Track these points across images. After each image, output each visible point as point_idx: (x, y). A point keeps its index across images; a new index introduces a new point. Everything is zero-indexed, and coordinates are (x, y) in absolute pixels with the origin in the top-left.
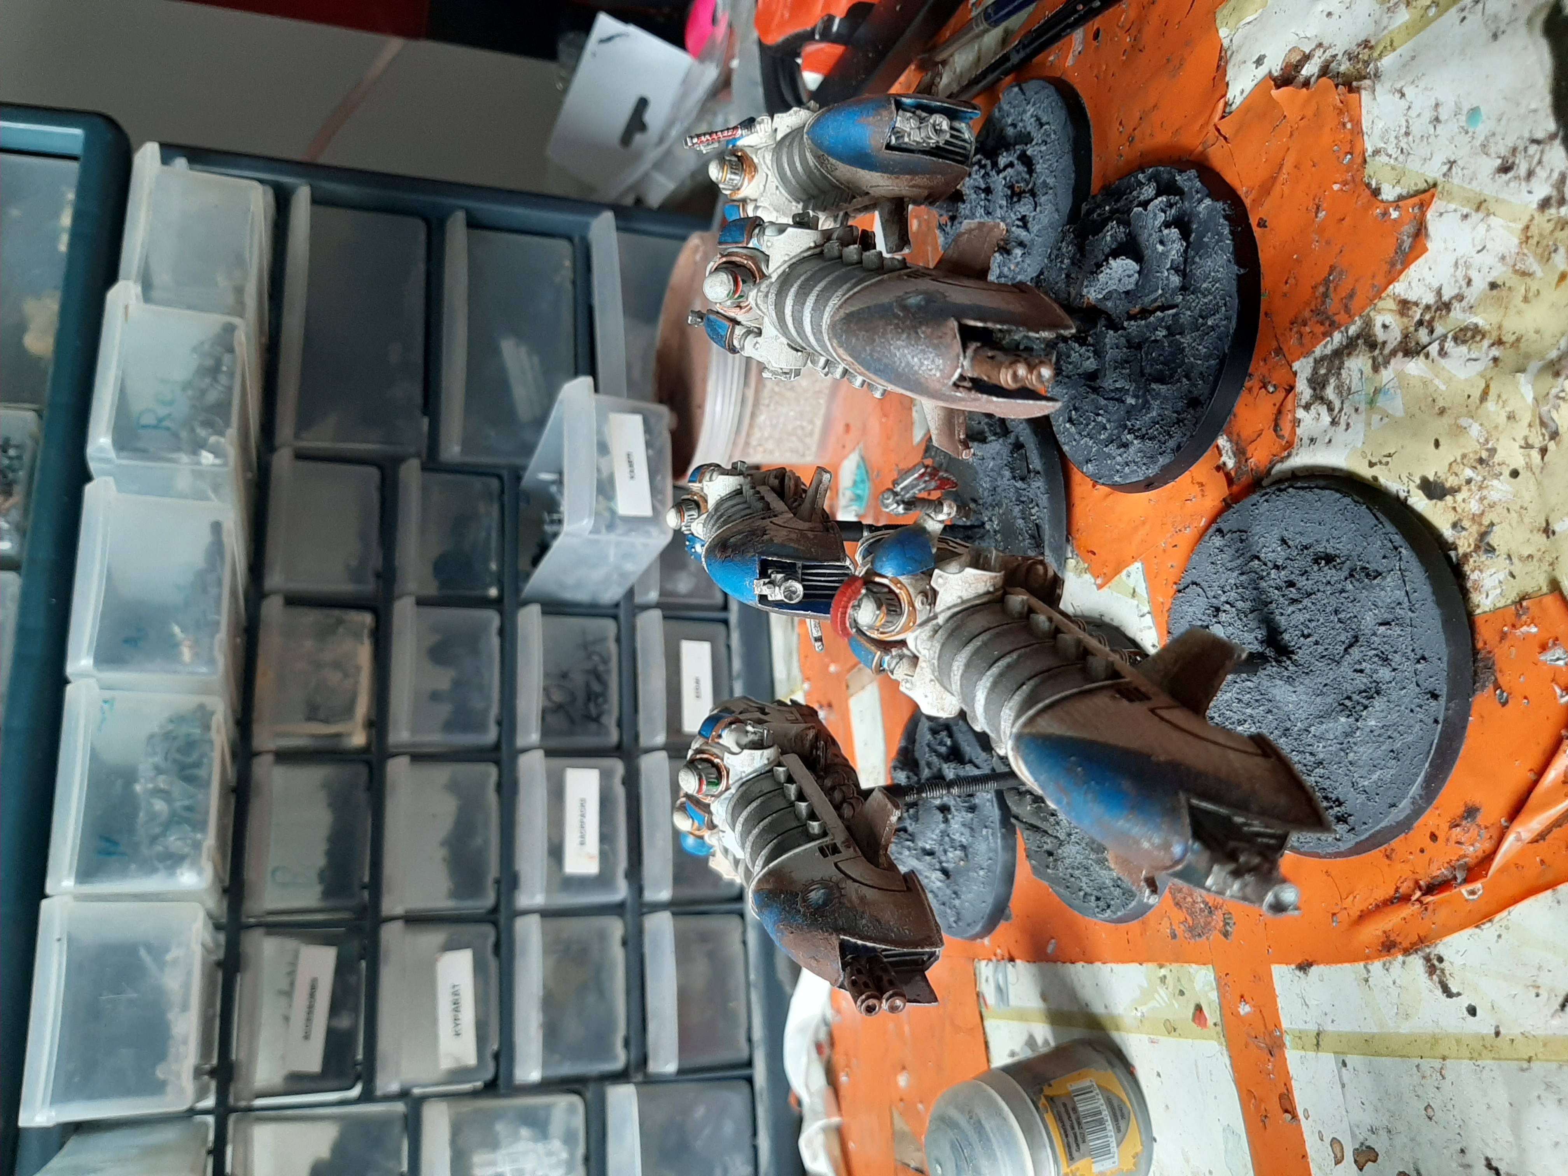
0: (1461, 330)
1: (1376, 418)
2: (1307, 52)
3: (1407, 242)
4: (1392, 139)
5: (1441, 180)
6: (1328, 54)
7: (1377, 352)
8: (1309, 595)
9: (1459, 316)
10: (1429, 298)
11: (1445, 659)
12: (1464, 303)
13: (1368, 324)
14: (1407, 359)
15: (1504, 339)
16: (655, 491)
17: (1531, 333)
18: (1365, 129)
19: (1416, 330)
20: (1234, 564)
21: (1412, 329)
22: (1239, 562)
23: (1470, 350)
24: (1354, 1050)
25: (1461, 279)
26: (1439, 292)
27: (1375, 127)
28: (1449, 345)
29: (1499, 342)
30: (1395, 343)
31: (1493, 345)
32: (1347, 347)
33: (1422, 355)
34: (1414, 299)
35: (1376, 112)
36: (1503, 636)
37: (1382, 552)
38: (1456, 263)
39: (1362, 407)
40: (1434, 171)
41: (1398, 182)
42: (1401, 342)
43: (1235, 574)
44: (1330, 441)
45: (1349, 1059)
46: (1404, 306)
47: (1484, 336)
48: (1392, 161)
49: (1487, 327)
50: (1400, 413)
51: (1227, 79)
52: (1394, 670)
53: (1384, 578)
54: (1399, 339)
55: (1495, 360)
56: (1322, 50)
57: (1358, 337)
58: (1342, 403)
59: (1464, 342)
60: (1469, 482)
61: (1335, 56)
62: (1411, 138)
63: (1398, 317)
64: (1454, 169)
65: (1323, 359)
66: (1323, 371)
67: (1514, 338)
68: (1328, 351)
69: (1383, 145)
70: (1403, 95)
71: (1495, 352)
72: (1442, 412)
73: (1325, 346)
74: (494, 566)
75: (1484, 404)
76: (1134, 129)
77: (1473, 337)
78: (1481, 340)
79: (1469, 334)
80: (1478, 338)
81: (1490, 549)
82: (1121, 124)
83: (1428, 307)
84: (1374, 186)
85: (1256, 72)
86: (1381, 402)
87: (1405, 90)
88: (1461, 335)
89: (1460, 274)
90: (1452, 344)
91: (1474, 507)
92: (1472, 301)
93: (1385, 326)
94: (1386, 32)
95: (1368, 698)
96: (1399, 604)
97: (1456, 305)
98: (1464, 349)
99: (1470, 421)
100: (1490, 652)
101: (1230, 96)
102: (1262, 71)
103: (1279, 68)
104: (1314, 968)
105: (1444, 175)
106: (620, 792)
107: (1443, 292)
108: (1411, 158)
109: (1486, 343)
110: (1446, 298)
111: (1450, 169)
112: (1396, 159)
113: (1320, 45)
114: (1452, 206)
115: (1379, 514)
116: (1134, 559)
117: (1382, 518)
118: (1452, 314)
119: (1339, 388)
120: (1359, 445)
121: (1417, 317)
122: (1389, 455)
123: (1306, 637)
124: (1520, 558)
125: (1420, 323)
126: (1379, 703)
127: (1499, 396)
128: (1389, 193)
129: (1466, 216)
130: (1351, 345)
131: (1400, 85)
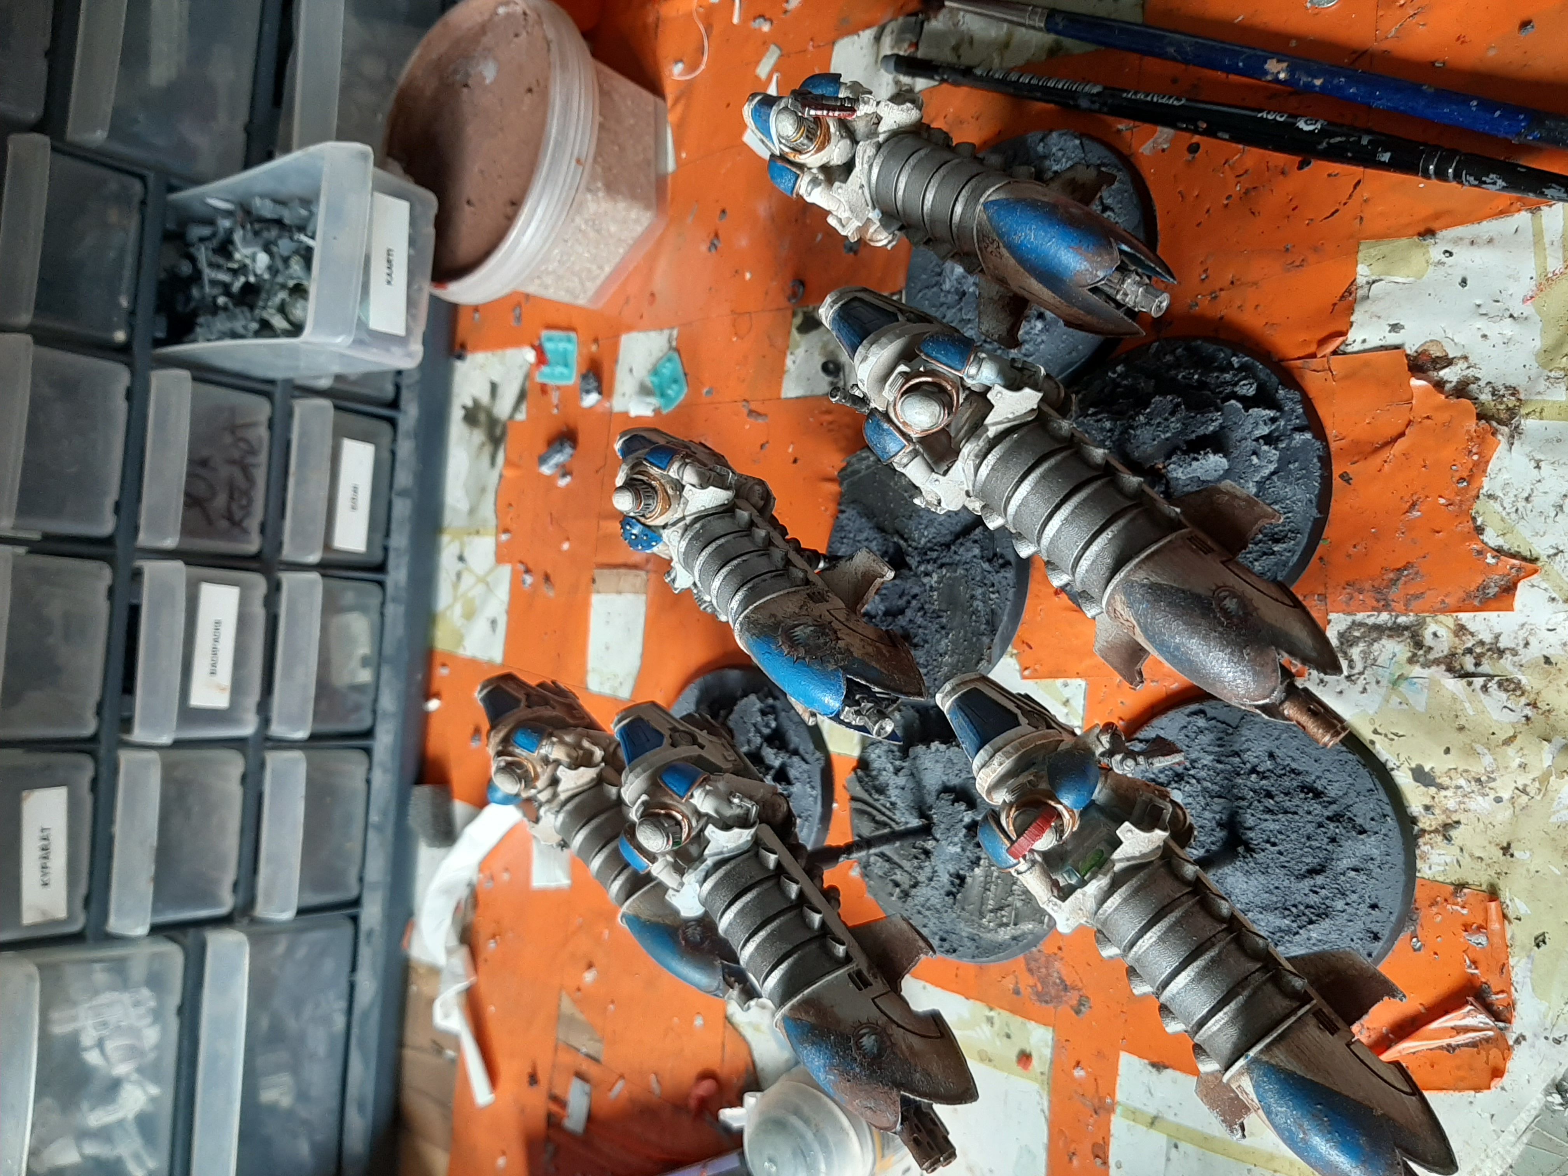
0: (1507, 680)
1: (1395, 699)
2: (1451, 356)
3: (1492, 591)
4: (1511, 495)
5: (1543, 558)
6: (1471, 372)
7: (1421, 652)
8: (1286, 812)
9: (1507, 666)
10: (1488, 638)
11: (1395, 915)
12: (1516, 659)
13: (1422, 624)
14: (1447, 674)
15: (1539, 705)
17: (1562, 712)
18: (1489, 470)
19: (1463, 654)
20: (1210, 749)
21: (1460, 651)
22: (1217, 749)
23: (1508, 699)
25: (1520, 638)
26: (1497, 637)
27: (1500, 475)
28: (1493, 685)
29: (1534, 705)
30: (1441, 654)
31: (1528, 705)
32: (1390, 629)
33: (1465, 680)
34: (1472, 630)
35: (1506, 463)
36: (1434, 903)
37: (1372, 814)
38: (1523, 625)
39: (1384, 682)
40: (1541, 548)
41: (1504, 534)
42: (1446, 657)
43: (1211, 757)
44: (1341, 692)
46: (1461, 630)
47: (1523, 694)
48: (1504, 513)
49: (1528, 688)
50: (1421, 707)
51: (1353, 318)
52: (1347, 904)
53: (1369, 836)
54: (1445, 653)
55: (1527, 718)
56: (1466, 365)
57: (1406, 628)
58: (1365, 668)
59: (1506, 690)
60: (1459, 787)
61: (1478, 379)
62: (1529, 506)
63: (1451, 635)
64: (1558, 558)
65: (1361, 624)
66: (1357, 634)
67: (1547, 708)
68: (1371, 621)
69: (1501, 495)
70: (1538, 467)
71: (1528, 711)
72: (1461, 729)
73: (1369, 616)
74: (124, 302)
75: (1505, 747)
76: (1221, 290)
77: (1514, 690)
78: (1520, 696)
79: (1512, 686)
80: (1518, 693)
81: (1448, 839)
82: (1205, 271)
83: (1482, 643)
84: (1479, 523)
85: (1387, 334)
86: (1403, 687)
87: (1542, 464)
88: (1506, 684)
89: (1522, 634)
90: (1495, 686)
91: (1451, 804)
92: (1523, 662)
93: (1435, 635)
94: (1539, 397)
95: (1318, 915)
96: (1372, 859)
97: (1508, 655)
98: (1504, 696)
99: (1486, 751)
100: (1417, 909)
101: (1351, 336)
102: (1393, 339)
103: (1414, 349)
105: (1549, 557)
106: (259, 612)
107: (1501, 639)
108: (1522, 522)
109: (1523, 700)
110: (1502, 645)
111: (1556, 554)
112: (1509, 514)
113: (1466, 358)
114: (1544, 585)
115: (1377, 782)
116: (1078, 675)
117: (1379, 786)
118: (1502, 661)
119: (1365, 655)
120: (1371, 712)
121: (1469, 645)
122: (1396, 735)
123: (1274, 844)
124: (1471, 856)
125: (1469, 651)
126: (1326, 924)
127: (1521, 749)
128: (1491, 538)
129: (1553, 599)
130: (1396, 630)
131: (1538, 456)
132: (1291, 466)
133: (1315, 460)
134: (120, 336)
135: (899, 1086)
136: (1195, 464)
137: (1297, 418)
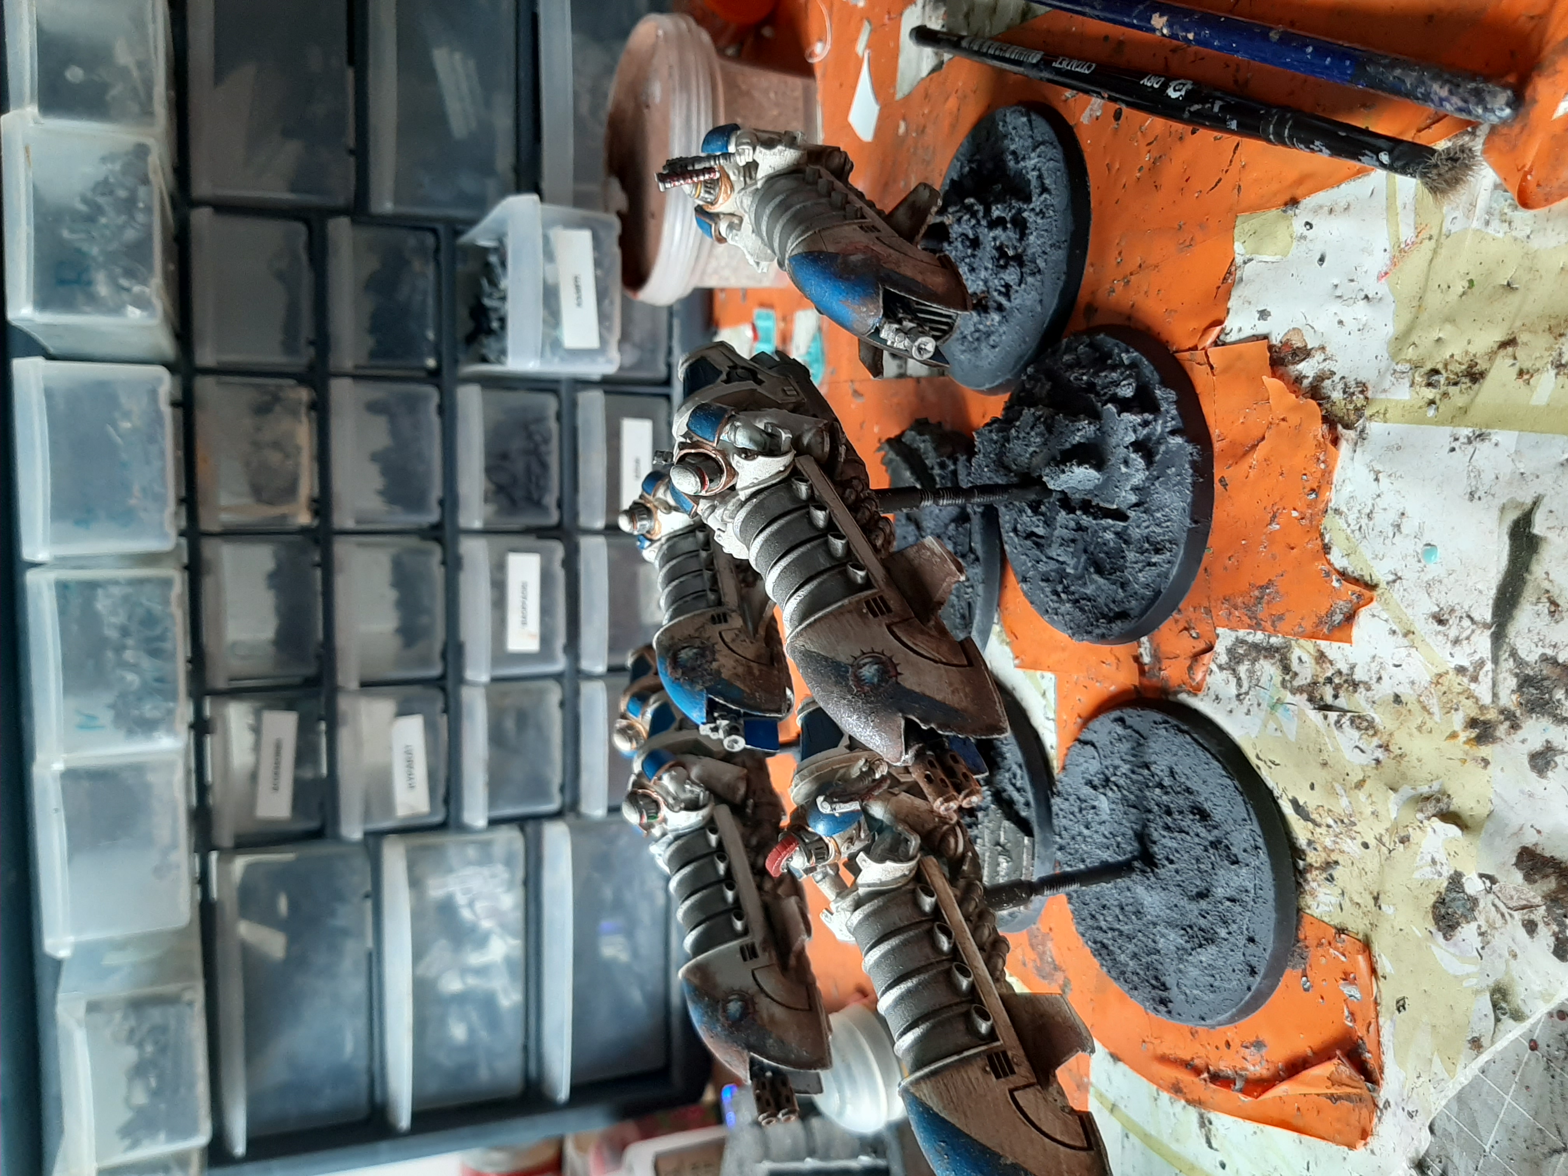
0: (1359, 717)
1: (1272, 725)
2: (1309, 347)
3: (1338, 618)
4: (1355, 510)
5: (1383, 585)
6: (1327, 366)
7: (1288, 678)
8: (1181, 831)
9: (1360, 701)
10: (1344, 668)
11: (1269, 951)
12: (1369, 694)
13: (1288, 647)
14: (1308, 703)
15: (1391, 748)
16: (603, 317)
17: (1414, 758)
18: (1335, 481)
19: (1324, 684)
20: (1127, 757)
21: (1321, 680)
22: (1133, 759)
23: (1360, 738)
24: (1136, 1134)
25: (1373, 672)
26: (1352, 668)
27: (1344, 488)
28: (1345, 721)
29: (1386, 747)
30: (1304, 682)
31: (1380, 746)
32: (1266, 649)
33: (1322, 712)
34: (1331, 658)
35: (1349, 473)
36: (1320, 944)
37: (1246, 845)
38: (1374, 657)
39: (1264, 706)
40: (1380, 573)
41: (1348, 555)
42: (1309, 685)
43: (1128, 766)
44: (1231, 712)
45: (1131, 1135)
46: (1321, 657)
47: (1375, 734)
48: (1349, 531)
49: (1381, 728)
50: (1292, 737)
51: (1230, 305)
52: (1229, 933)
53: (1241, 868)
54: (1308, 681)
55: (1378, 761)
56: (1323, 357)
57: (1277, 650)
58: (1250, 688)
59: (1358, 728)
60: (1329, 826)
61: (1333, 373)
62: (1371, 523)
63: (1313, 661)
64: (1397, 584)
65: (1243, 642)
66: (1241, 651)
67: (1399, 752)
68: (1250, 639)
69: (1345, 510)
70: (1377, 479)
71: (1379, 754)
72: (1325, 764)
73: (1248, 634)
74: (431, 335)
75: (1357, 791)
76: (1131, 274)
77: (1366, 729)
78: (1373, 735)
79: (1365, 724)
80: (1371, 732)
81: (1331, 879)
82: (1120, 253)
83: (1340, 673)
84: (1326, 541)
85: (1257, 322)
86: (1280, 710)
87: (1380, 476)
88: (1358, 721)
89: (1374, 667)
90: (1348, 723)
91: (1328, 842)
92: (1376, 698)
93: (1300, 659)
94: (1383, 396)
95: (1206, 940)
96: (1247, 891)
97: (1361, 689)
98: (1356, 734)
99: (1343, 792)
100: (1307, 947)
101: (1229, 324)
102: (1262, 328)
103: (1279, 339)
104: (1121, 1064)
105: (1388, 583)
106: (559, 574)
107: (1356, 670)
108: (1365, 542)
109: (1376, 741)
110: (1357, 677)
111: (1394, 581)
112: (1353, 531)
113: (1323, 348)
114: (1385, 616)
115: (1251, 810)
116: (1049, 669)
117: (1253, 816)
118: (1356, 695)
119: (1251, 672)
120: (1253, 736)
121: (1329, 674)
122: (1273, 763)
123: (1171, 862)
124: (1351, 900)
125: (1329, 680)
126: (1212, 949)
127: (1370, 795)
128: (1337, 559)
129: (1394, 632)
130: (1270, 651)
131: (1378, 467)
132: (1169, 472)
133: (1187, 466)
134: (431, 363)
135: (750, 1048)
136: (1062, 476)
137: (1173, 419)
